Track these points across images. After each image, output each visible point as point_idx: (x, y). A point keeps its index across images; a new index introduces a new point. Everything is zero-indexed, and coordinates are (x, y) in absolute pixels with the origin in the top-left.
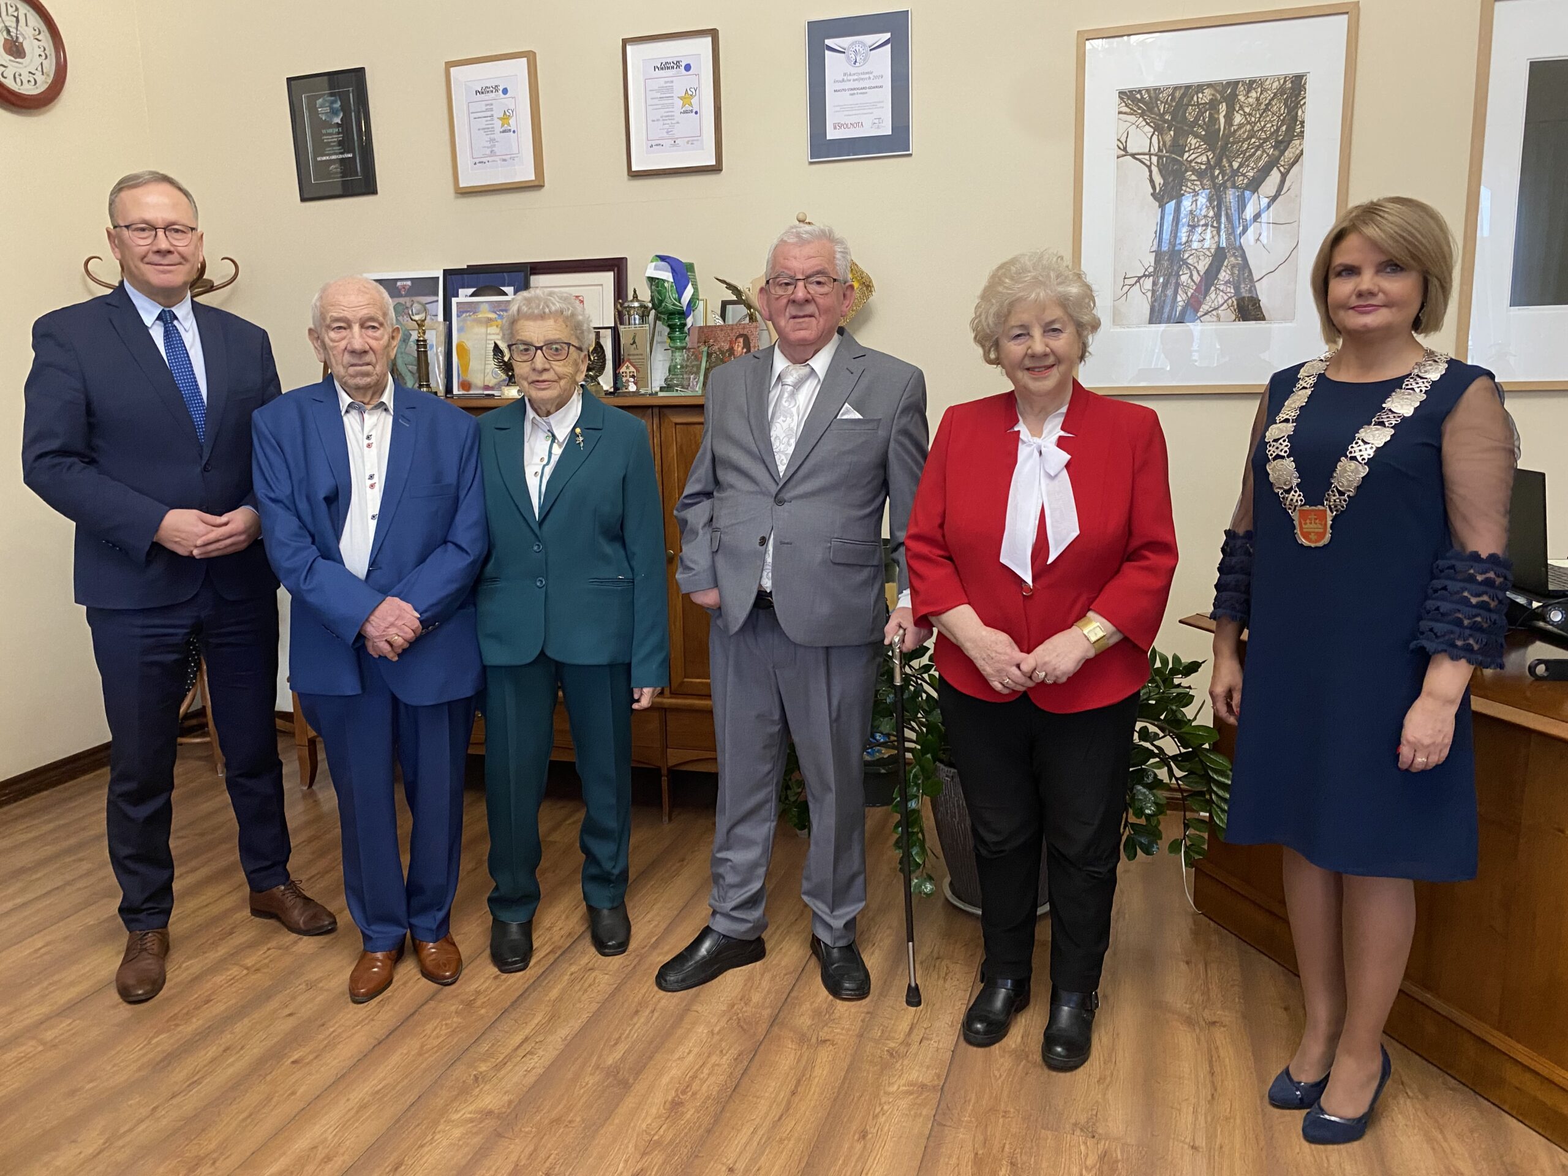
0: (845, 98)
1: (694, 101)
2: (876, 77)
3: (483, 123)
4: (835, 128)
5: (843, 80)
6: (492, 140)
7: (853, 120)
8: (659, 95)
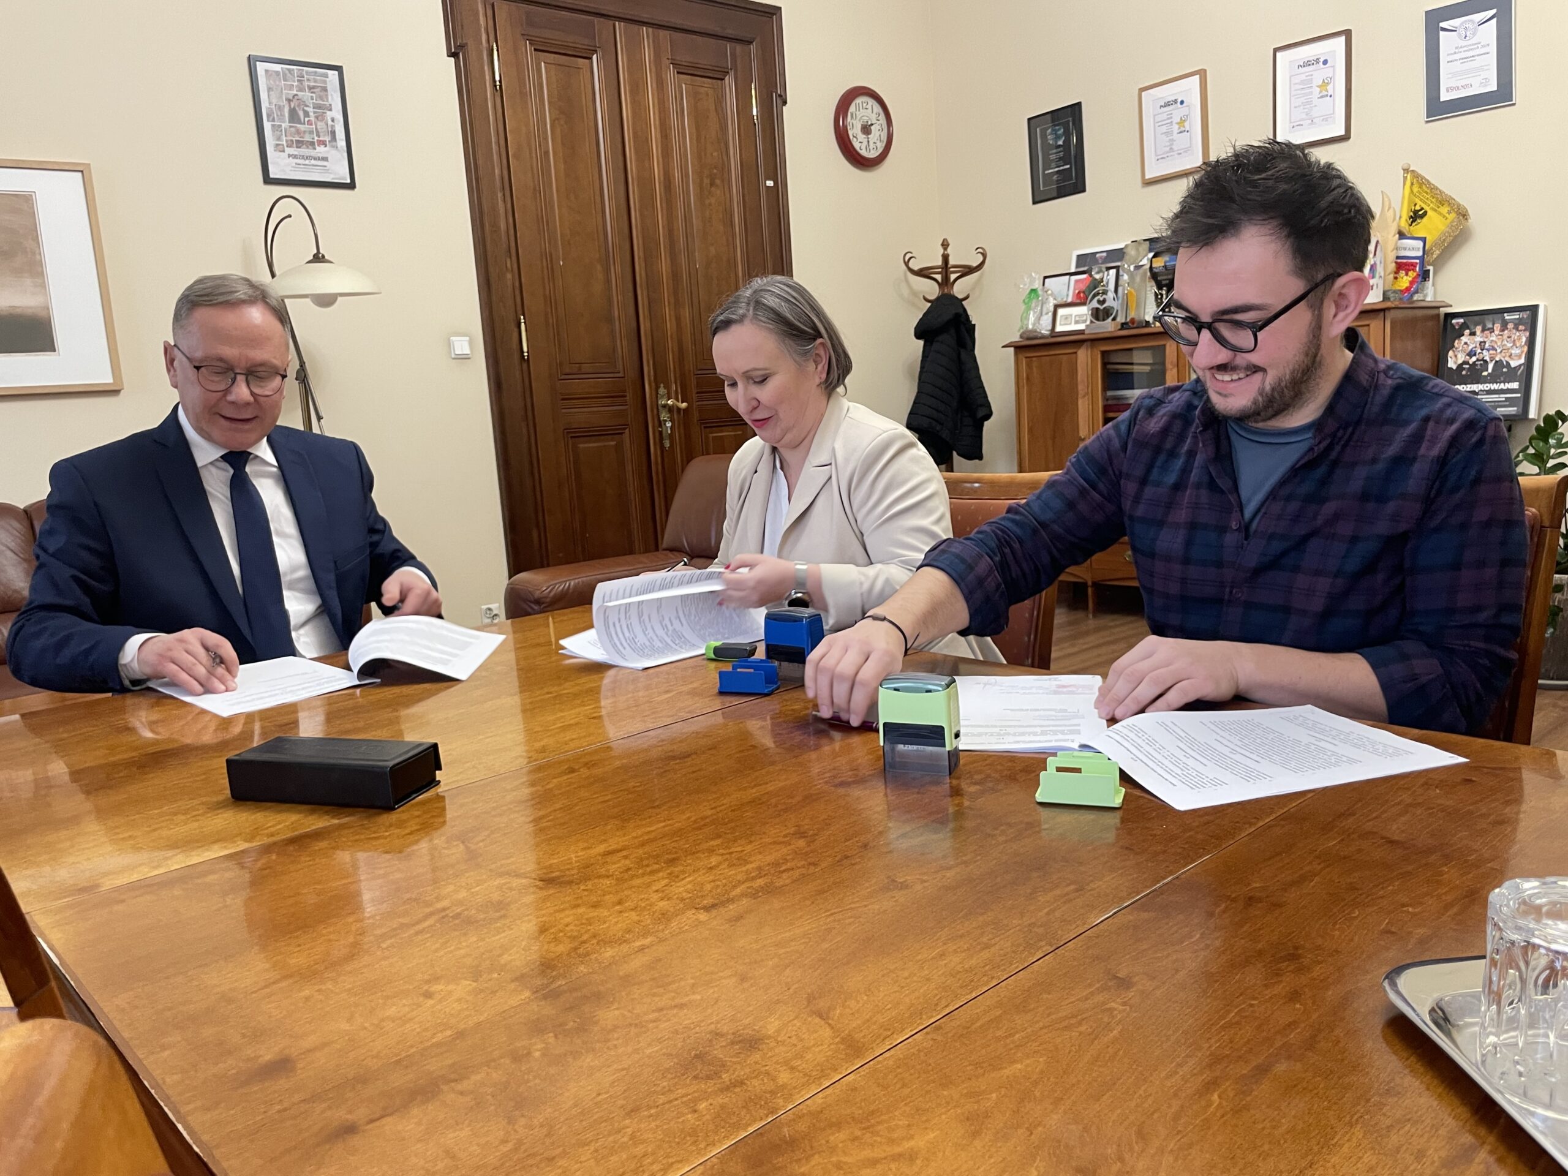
0: (1458, 66)
1: (1330, 87)
2: (1483, 46)
3: (1164, 129)
4: (1448, 91)
5: (1455, 53)
6: (1172, 140)
7: (1464, 83)
8: (1302, 87)
